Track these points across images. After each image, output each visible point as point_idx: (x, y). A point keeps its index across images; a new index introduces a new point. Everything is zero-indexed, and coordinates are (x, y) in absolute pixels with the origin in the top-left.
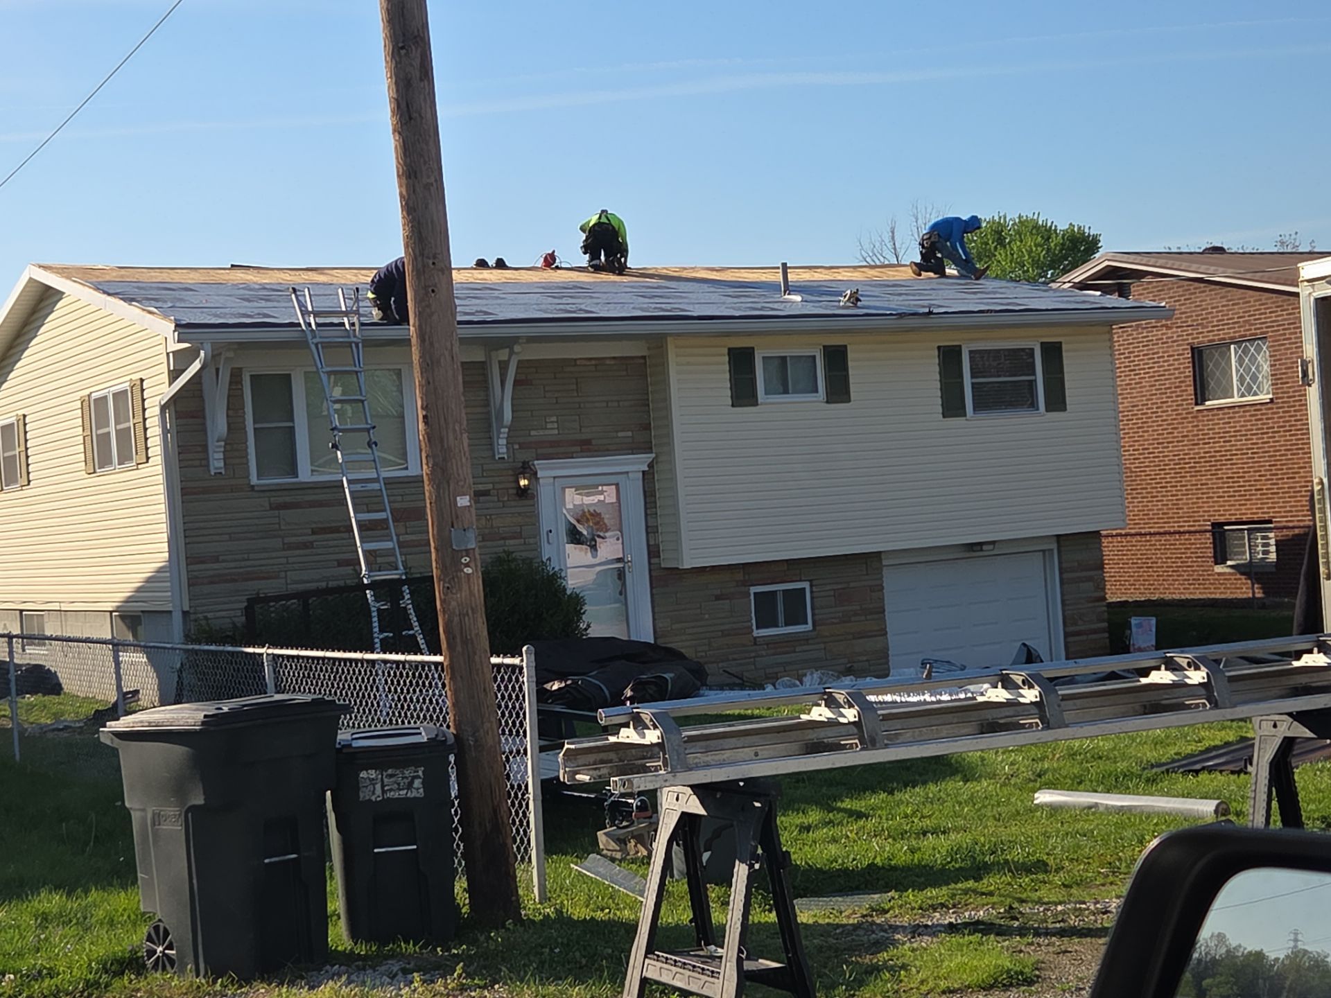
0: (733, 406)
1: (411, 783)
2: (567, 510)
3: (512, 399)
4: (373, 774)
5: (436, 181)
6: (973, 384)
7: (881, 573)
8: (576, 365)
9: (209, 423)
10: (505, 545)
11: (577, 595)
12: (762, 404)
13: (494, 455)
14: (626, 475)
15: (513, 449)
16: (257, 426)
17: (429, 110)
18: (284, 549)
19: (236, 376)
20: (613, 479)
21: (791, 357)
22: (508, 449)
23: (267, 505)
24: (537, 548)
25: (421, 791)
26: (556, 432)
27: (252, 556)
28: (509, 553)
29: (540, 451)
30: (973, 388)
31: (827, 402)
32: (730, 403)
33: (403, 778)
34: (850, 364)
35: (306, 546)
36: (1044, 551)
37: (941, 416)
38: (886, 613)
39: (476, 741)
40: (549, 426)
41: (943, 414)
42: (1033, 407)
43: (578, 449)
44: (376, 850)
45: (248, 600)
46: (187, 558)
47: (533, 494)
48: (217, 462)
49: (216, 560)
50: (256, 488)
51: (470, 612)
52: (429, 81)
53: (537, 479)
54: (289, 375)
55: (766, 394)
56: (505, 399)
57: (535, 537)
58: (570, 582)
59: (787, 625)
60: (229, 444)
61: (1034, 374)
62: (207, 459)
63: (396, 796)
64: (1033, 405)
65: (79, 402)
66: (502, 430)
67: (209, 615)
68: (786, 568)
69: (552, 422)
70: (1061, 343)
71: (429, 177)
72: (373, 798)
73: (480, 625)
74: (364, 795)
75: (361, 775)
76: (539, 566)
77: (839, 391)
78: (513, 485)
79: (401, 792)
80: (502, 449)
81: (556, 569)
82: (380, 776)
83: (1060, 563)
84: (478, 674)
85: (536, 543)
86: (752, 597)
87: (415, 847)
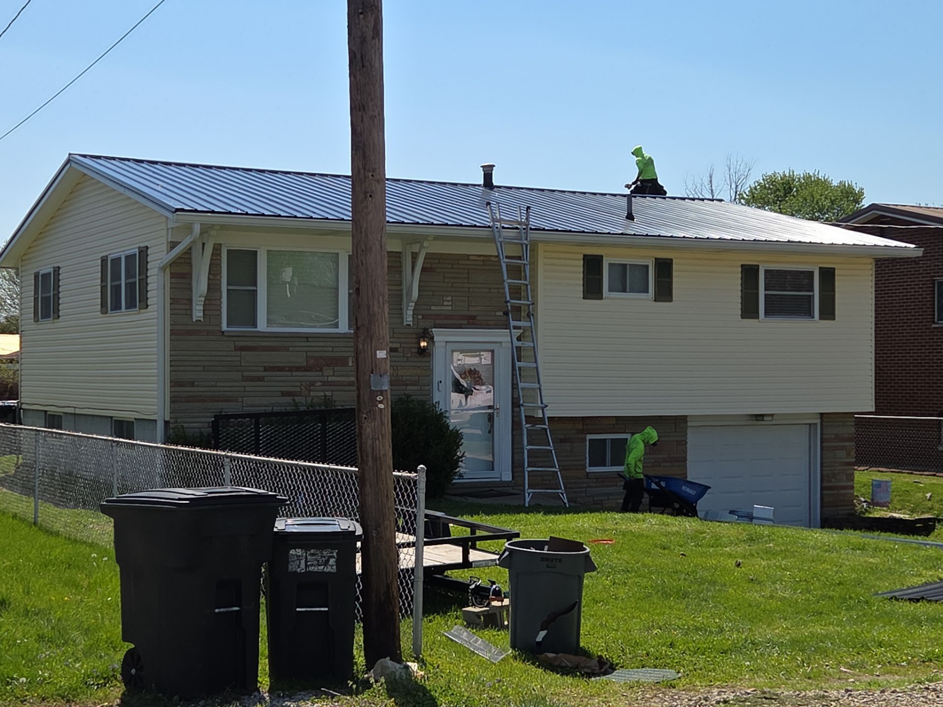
0: (584, 298)
1: (327, 561)
2: (454, 367)
3: (420, 281)
4: (299, 552)
5: (379, 114)
6: (766, 295)
7: (686, 432)
8: (468, 260)
9: (194, 283)
10: (406, 390)
11: (457, 431)
12: (606, 298)
13: (403, 322)
14: (499, 344)
15: (418, 319)
16: (230, 287)
17: (377, 61)
18: (242, 381)
19: (217, 249)
20: (491, 347)
21: (631, 265)
22: (413, 318)
23: (233, 346)
24: (430, 393)
25: (334, 567)
26: (450, 308)
27: (218, 384)
28: (409, 396)
29: (438, 322)
30: (765, 298)
31: (655, 301)
32: (582, 296)
33: (322, 557)
34: (674, 273)
35: (260, 379)
36: (810, 424)
37: (740, 317)
38: (688, 462)
39: (378, 533)
40: (445, 303)
41: (741, 315)
42: (810, 315)
43: (466, 322)
44: (298, 609)
45: (215, 417)
46: (171, 382)
47: (430, 353)
48: (198, 313)
49: (192, 384)
50: (225, 334)
51: (380, 437)
52: (379, 39)
53: (434, 342)
54: (256, 252)
55: (609, 291)
56: (414, 280)
57: (429, 385)
58: (452, 421)
59: (612, 465)
60: (208, 300)
61: (812, 290)
62: (191, 310)
63: (316, 570)
64: (809, 313)
65: (100, 261)
66: (411, 304)
67: (185, 425)
68: (614, 423)
69: (448, 301)
70: (834, 269)
71: (374, 111)
72: (298, 570)
73: (387, 447)
74: (292, 567)
75: (291, 552)
76: (430, 407)
77: (664, 292)
78: (416, 345)
79: (320, 568)
80: (409, 318)
81: (443, 411)
82: (304, 554)
83: (822, 434)
84: (383, 484)
85: (429, 390)
86: (588, 443)
87: (327, 609)
